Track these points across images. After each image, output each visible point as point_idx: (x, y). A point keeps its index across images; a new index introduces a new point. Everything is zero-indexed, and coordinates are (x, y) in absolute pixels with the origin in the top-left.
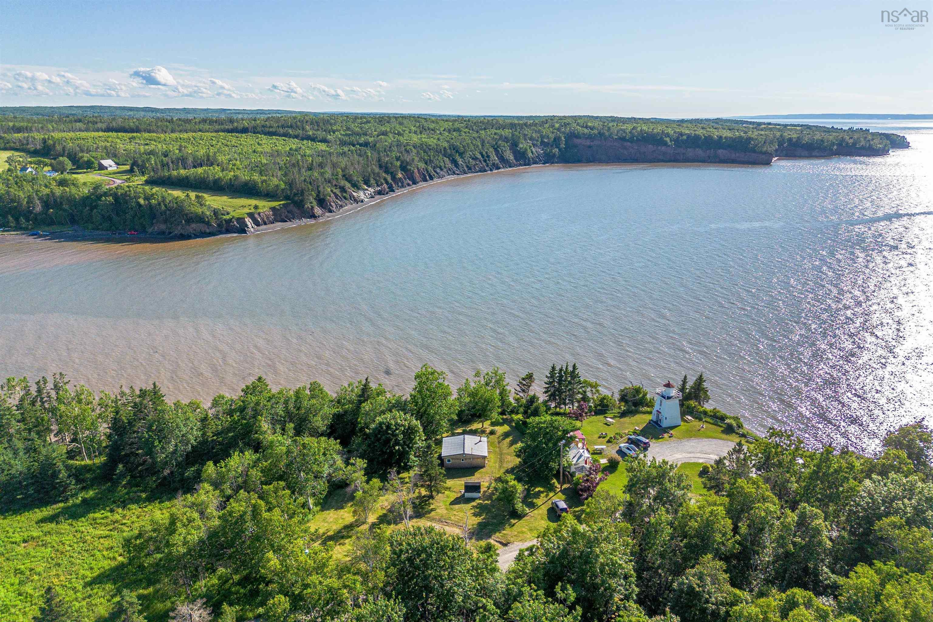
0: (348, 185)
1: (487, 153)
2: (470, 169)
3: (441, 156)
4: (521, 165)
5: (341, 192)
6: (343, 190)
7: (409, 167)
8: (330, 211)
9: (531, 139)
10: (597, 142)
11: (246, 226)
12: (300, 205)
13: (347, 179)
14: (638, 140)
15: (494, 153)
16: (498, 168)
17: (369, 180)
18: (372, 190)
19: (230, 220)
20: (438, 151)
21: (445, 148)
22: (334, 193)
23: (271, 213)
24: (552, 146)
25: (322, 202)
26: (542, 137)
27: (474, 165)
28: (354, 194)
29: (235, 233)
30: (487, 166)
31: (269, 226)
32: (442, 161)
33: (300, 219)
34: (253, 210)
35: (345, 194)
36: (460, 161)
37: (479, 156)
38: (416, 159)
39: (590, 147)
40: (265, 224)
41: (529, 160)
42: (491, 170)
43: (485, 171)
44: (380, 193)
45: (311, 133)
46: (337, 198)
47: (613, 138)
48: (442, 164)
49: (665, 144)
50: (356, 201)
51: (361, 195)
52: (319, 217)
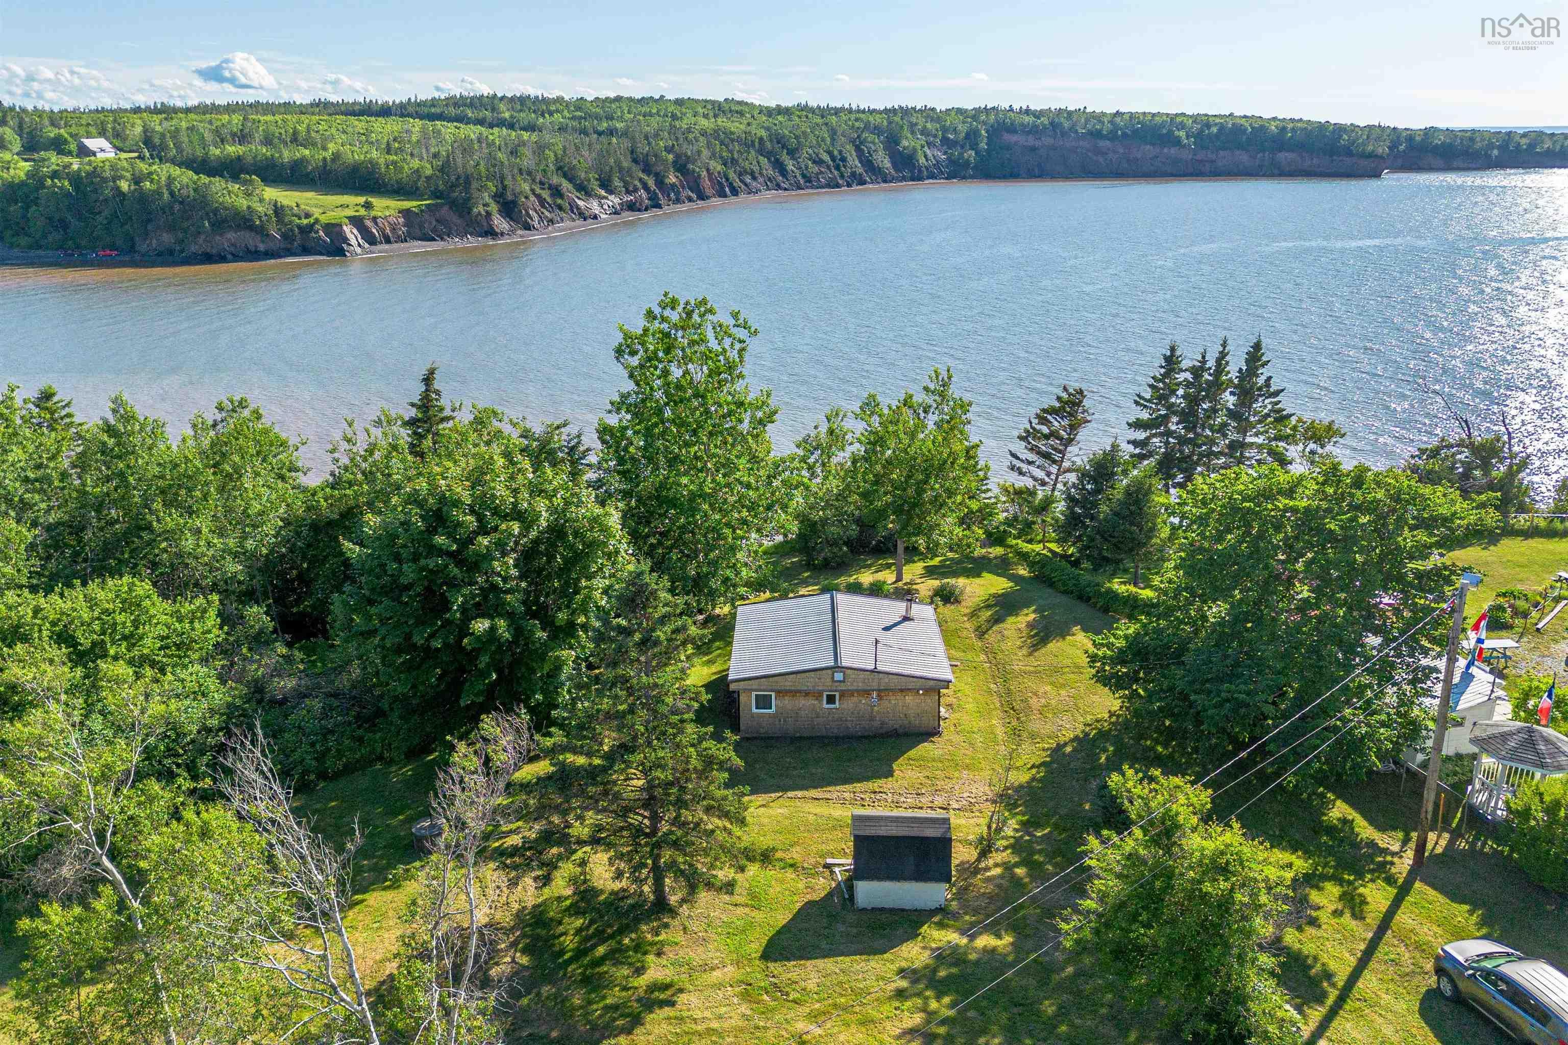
0: (566, 185)
1: (840, 152)
2: (809, 181)
3: (753, 152)
4: (904, 179)
5: (552, 195)
6: (556, 192)
7: (691, 166)
8: (527, 227)
9: (924, 132)
10: (1048, 141)
11: (346, 240)
12: (463, 208)
13: (565, 176)
14: (1125, 135)
15: (854, 153)
16: (862, 182)
17: (610, 180)
18: (617, 200)
19: (311, 227)
20: (747, 143)
21: (761, 139)
22: (538, 197)
23: (401, 220)
24: (962, 147)
25: (509, 208)
26: (945, 130)
27: (817, 174)
28: (580, 203)
29: (321, 254)
30: (842, 176)
31: (395, 246)
32: (755, 163)
33: (462, 235)
34: (362, 212)
35: (559, 201)
36: (790, 165)
37: (826, 157)
38: (705, 153)
39: (1033, 149)
40: (388, 241)
41: (920, 171)
42: (849, 185)
43: (838, 186)
44: (631, 207)
45: (507, 115)
46: (543, 206)
47: (1076, 132)
48: (756, 169)
49: (1177, 142)
50: (583, 216)
51: (594, 206)
52: (502, 234)
